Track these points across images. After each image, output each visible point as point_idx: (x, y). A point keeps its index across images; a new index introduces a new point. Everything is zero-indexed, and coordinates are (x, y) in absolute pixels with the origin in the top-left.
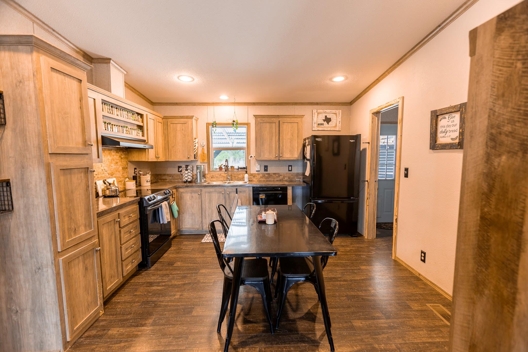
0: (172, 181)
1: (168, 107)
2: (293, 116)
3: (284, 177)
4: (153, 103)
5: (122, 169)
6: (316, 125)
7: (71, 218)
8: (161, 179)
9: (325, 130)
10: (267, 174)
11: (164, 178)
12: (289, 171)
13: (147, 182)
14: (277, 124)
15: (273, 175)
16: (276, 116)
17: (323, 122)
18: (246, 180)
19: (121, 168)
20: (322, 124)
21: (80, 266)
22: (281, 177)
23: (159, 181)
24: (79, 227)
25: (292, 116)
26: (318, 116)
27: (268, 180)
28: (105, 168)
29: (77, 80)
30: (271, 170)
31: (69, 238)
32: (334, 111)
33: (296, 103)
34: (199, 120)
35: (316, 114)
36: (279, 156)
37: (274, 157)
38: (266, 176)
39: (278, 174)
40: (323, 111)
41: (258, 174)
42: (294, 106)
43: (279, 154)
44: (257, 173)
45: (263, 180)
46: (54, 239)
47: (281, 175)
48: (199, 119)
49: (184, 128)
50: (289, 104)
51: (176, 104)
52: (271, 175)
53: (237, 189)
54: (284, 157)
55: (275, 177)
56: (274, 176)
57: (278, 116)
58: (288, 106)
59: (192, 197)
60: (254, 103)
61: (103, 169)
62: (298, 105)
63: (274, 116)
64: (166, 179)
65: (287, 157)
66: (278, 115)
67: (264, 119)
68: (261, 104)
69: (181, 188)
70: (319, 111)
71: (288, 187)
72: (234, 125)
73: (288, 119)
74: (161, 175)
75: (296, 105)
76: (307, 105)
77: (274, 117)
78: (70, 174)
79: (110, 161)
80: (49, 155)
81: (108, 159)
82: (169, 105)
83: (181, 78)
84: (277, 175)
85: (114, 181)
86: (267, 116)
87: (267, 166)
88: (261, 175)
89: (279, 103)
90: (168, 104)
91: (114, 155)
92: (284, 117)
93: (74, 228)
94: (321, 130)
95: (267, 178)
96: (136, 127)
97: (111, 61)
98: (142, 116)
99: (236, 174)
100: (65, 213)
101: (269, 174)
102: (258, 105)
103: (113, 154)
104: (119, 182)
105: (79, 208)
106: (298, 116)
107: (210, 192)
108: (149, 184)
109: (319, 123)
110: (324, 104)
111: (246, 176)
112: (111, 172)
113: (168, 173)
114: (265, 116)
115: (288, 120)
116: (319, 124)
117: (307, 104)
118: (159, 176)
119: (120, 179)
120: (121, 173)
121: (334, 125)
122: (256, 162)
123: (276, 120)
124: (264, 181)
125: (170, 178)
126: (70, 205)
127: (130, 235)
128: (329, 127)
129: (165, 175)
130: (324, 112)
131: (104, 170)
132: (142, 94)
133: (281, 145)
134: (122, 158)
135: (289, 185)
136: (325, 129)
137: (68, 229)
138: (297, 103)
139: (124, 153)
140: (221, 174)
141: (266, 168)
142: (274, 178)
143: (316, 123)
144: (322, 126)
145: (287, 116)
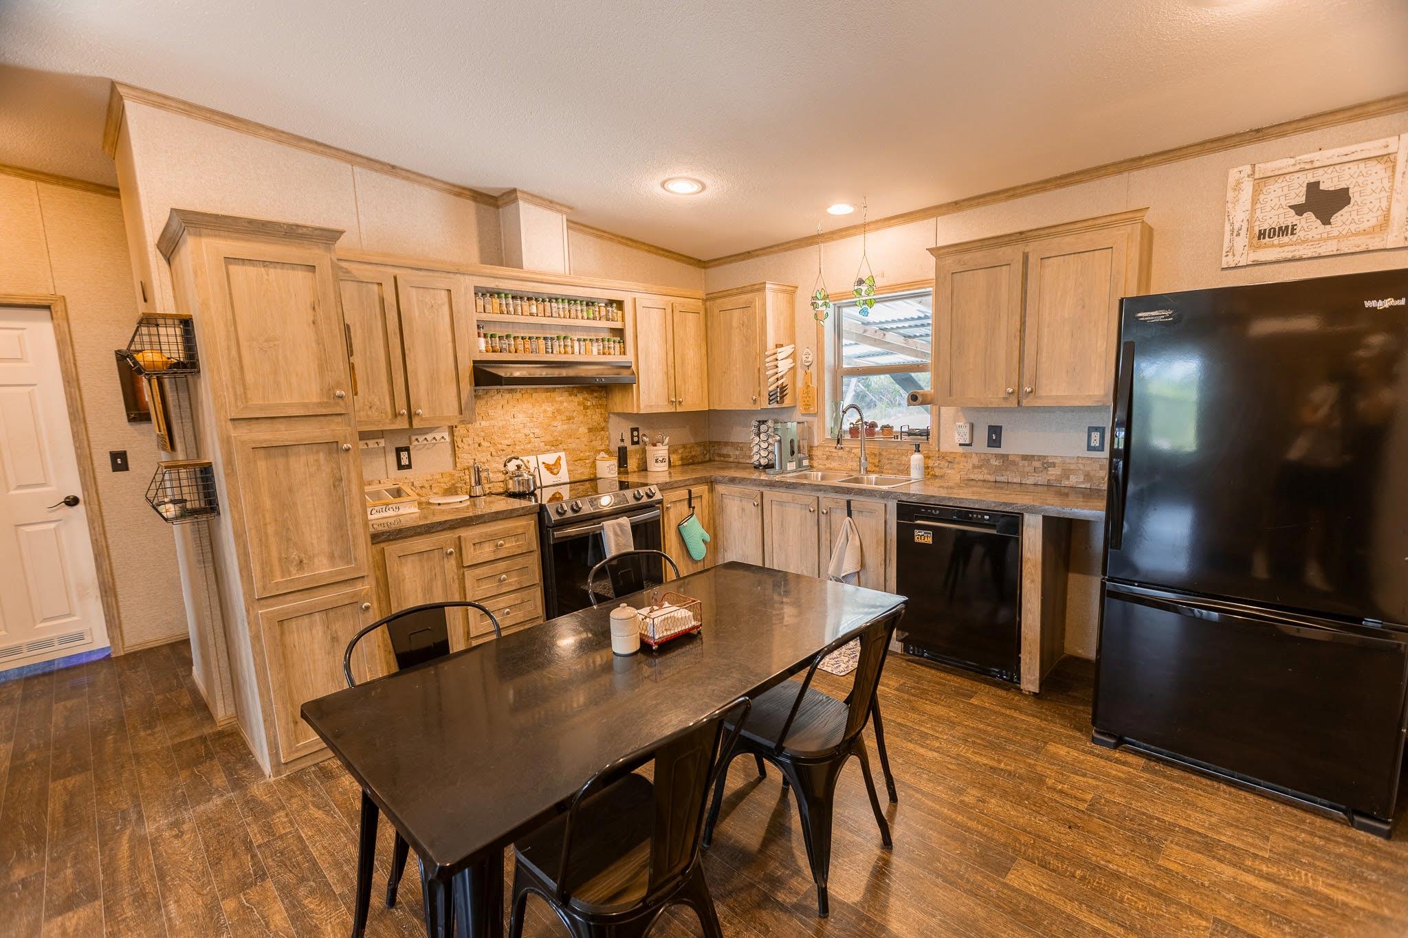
0: (741, 461)
1: (735, 265)
2: (1090, 223)
3: (1066, 474)
4: (704, 262)
5: (587, 431)
6: (1242, 241)
7: (289, 540)
8: (720, 455)
9: (1301, 259)
10: (997, 456)
11: (724, 451)
12: (1090, 448)
13: (657, 461)
14: (1018, 266)
15: (1021, 463)
16: (1014, 238)
17: (1291, 218)
18: (915, 474)
19: (583, 430)
20: (1283, 231)
21: (314, 631)
22: (1052, 471)
23: (717, 458)
24: (311, 558)
25: (1085, 224)
26: (1257, 192)
27: (999, 479)
28: (536, 431)
29: (304, 268)
30: (1016, 442)
31: (283, 576)
32: (1374, 147)
33: (1133, 160)
34: (799, 291)
35: (1248, 187)
36: (1018, 394)
37: (1002, 395)
38: (994, 462)
39: (1040, 458)
40: (1292, 161)
41: (965, 455)
42: (1126, 174)
43: (1020, 385)
44: (961, 449)
45: (981, 477)
46: (244, 575)
47: (1053, 465)
48: (800, 287)
49: (746, 320)
50: (1103, 172)
51: (748, 255)
52: (1014, 463)
53: (849, 502)
54: (1040, 397)
55: (1027, 469)
56: (1024, 466)
57: (1021, 237)
58: (1098, 182)
59: (743, 509)
60: (956, 203)
61: (528, 432)
62: (1147, 166)
63: (1007, 239)
64: (729, 456)
65: (1054, 393)
66: (1021, 233)
67: (967, 257)
68: (982, 200)
69: (720, 482)
70: (1265, 168)
71: (1026, 516)
72: (863, 293)
73: (1067, 239)
74: (719, 443)
75: (1139, 168)
76: (1199, 154)
77: (1007, 244)
78: (287, 455)
79: (550, 414)
80: (229, 423)
81: (545, 411)
82: (736, 261)
83: (670, 186)
84: (1037, 464)
85: (559, 458)
86: (979, 244)
87: (1001, 427)
88: (975, 460)
89: (1056, 179)
90: (733, 258)
91: (562, 402)
92: (1048, 235)
93: (297, 558)
94: (1278, 262)
95: (997, 470)
96: (606, 335)
97: (519, 194)
98: (620, 304)
99: (893, 451)
100: (271, 530)
101: (1004, 457)
102: (971, 206)
103: (559, 399)
104: (575, 460)
105: (313, 520)
106: (1114, 218)
107: (781, 503)
108: (663, 467)
109: (1266, 226)
110: (1303, 124)
111: (916, 459)
112: (552, 439)
113: (733, 439)
114: (969, 246)
115: (1068, 242)
116: (1262, 235)
117: (1198, 148)
118: (716, 447)
119: (582, 454)
120: (585, 440)
121: (1373, 222)
122: (960, 414)
123: (1012, 253)
124: (984, 481)
125: (737, 453)
126: (286, 514)
127: (497, 586)
128: (1329, 238)
129: (726, 444)
130: (1297, 168)
131: (532, 435)
132: (659, 248)
133: (1030, 348)
134: (586, 408)
135: (1033, 510)
136: (1297, 254)
137: (280, 559)
138: (1141, 158)
139: (595, 394)
140: (851, 448)
141: (995, 435)
142: (1024, 474)
143: (1243, 232)
144: (1285, 239)
145: (1060, 229)
